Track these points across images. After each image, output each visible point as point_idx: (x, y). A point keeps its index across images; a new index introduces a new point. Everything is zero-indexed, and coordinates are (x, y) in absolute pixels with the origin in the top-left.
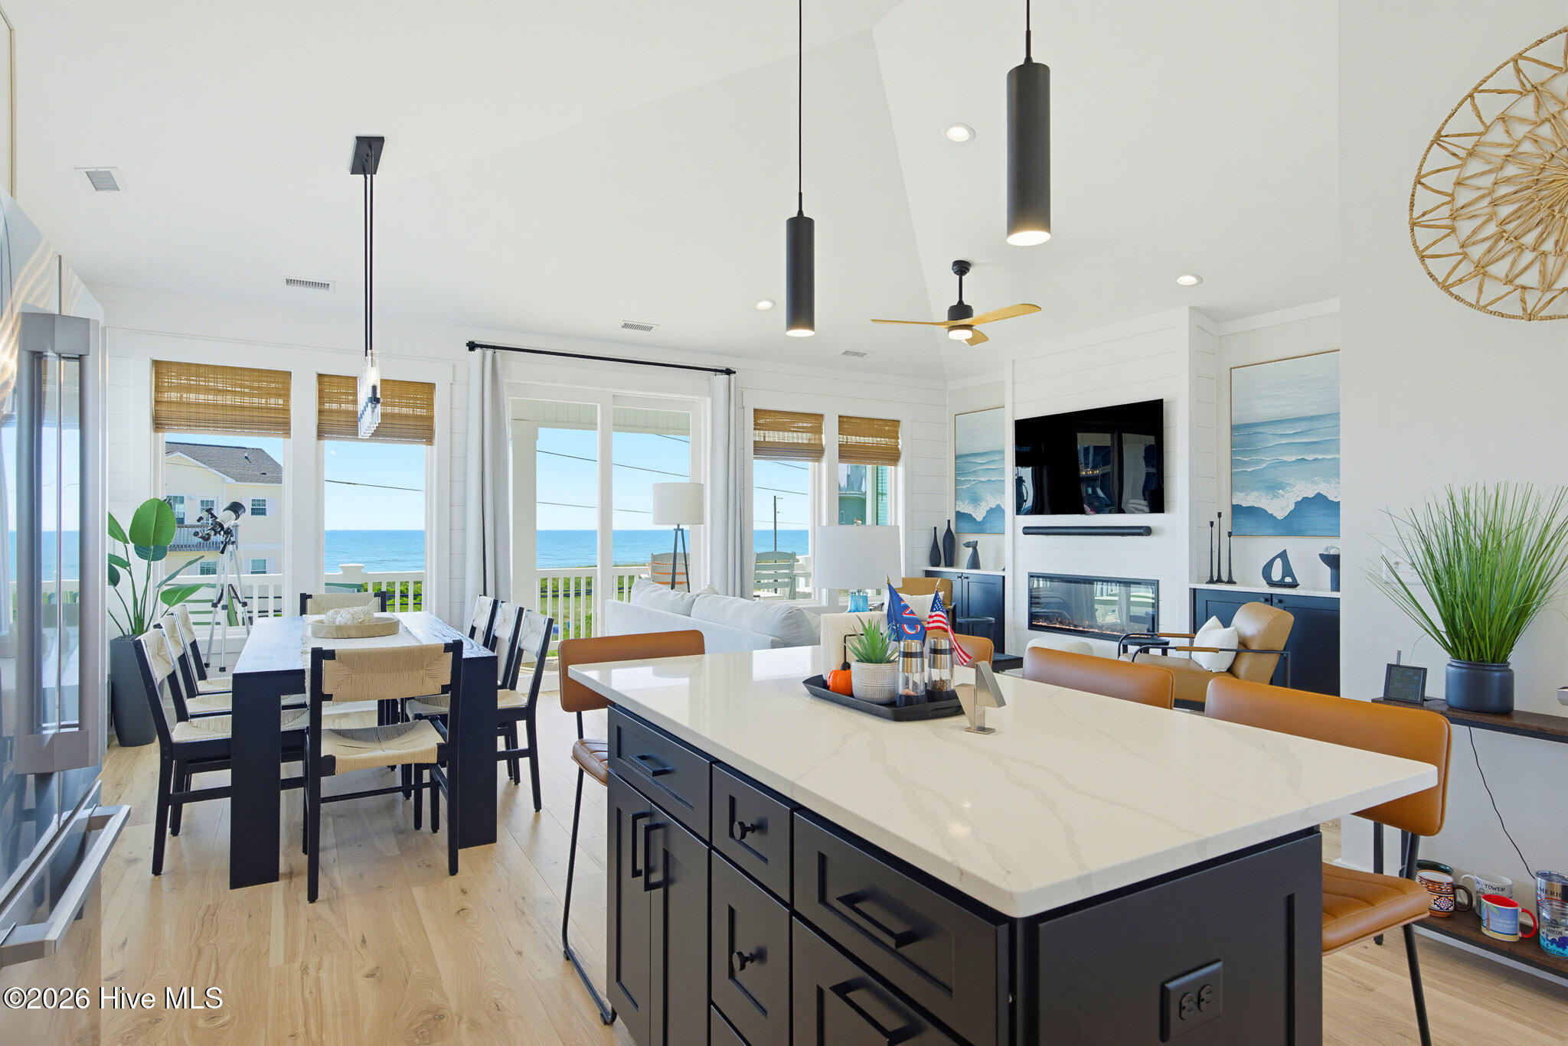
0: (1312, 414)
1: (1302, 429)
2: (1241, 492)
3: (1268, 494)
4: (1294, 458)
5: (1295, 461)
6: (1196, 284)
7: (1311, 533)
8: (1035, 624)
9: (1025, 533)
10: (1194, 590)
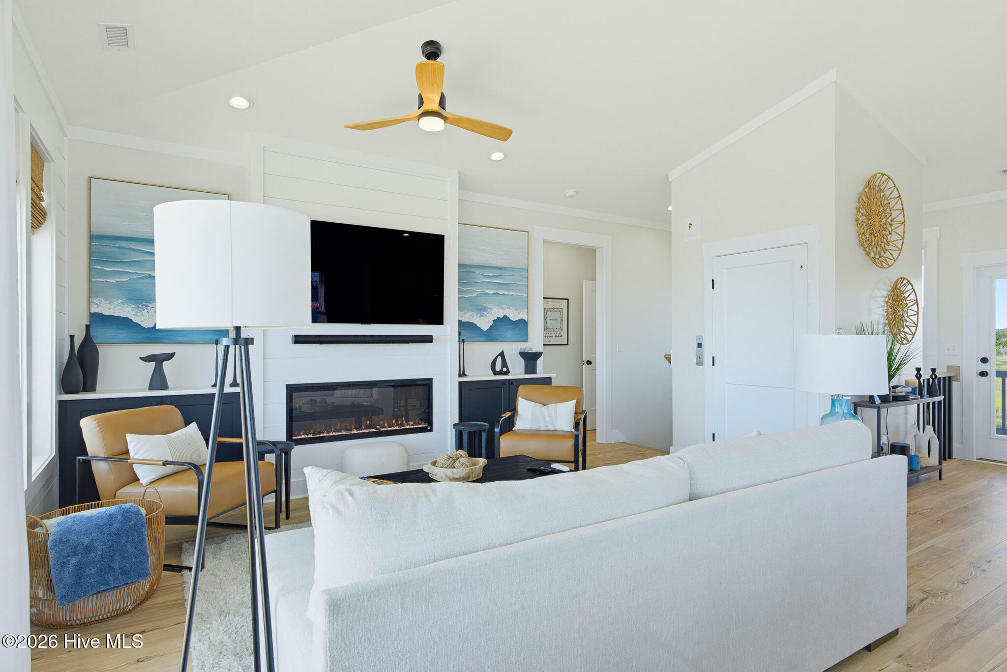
0: (502, 266)
6: (502, 159)
8: (295, 438)
9: (296, 342)
10: (460, 383)
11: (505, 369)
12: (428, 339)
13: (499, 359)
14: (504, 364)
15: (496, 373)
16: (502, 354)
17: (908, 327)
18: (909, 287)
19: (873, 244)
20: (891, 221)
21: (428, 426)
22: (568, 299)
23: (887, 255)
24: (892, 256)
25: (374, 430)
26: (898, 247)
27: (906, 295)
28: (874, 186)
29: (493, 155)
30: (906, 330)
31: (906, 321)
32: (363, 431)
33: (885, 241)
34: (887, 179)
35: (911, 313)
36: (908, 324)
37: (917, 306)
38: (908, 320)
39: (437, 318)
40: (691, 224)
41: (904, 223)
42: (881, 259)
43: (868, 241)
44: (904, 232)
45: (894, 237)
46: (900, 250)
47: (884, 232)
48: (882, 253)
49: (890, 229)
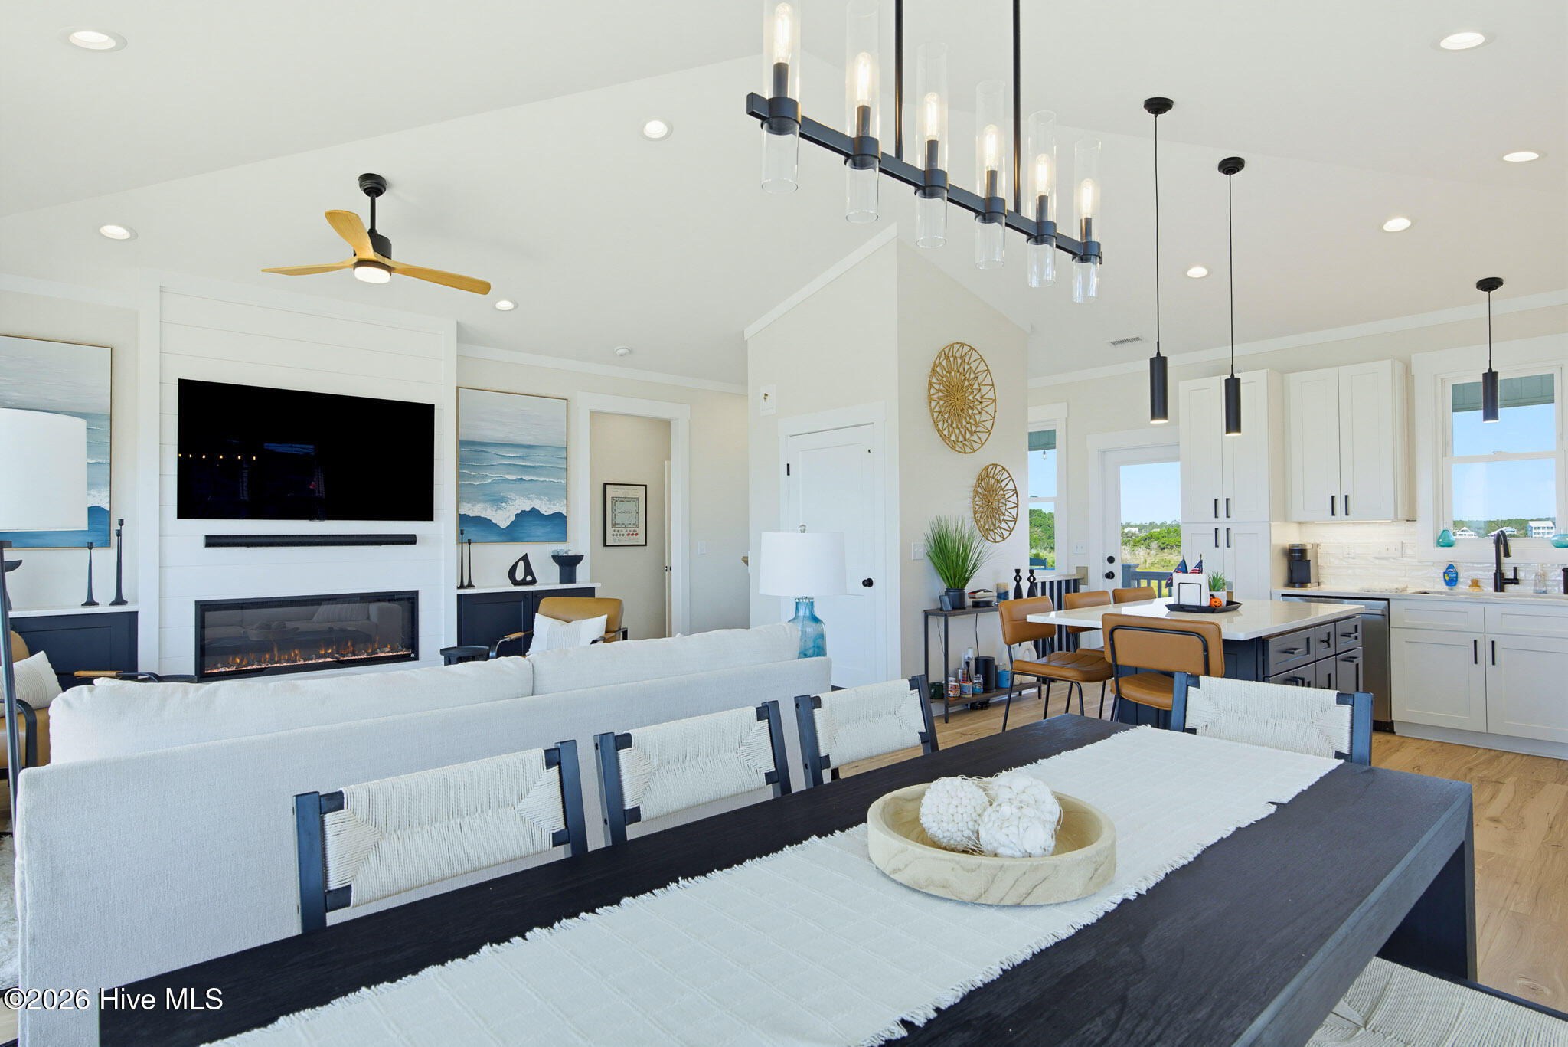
0: (528, 443)
1: (522, 454)
2: (468, 503)
3: (492, 506)
4: (514, 478)
5: (515, 480)
6: (513, 309)
7: (526, 540)
8: (209, 672)
9: (208, 545)
10: (459, 596)
11: (529, 578)
12: (410, 540)
13: (521, 564)
14: (528, 570)
15: (516, 583)
16: (525, 558)
17: (1005, 521)
18: (1006, 475)
19: (954, 425)
20: (982, 397)
21: (413, 652)
22: (646, 486)
23: (975, 437)
24: (980, 439)
25: (330, 660)
26: (987, 429)
27: (1003, 484)
28: (955, 358)
29: (499, 303)
30: (1004, 525)
31: (1005, 515)
32: (314, 661)
33: (972, 421)
34: (969, 350)
35: (1009, 505)
36: (1006, 518)
37: (1017, 496)
38: (1007, 513)
39: (425, 512)
40: (766, 395)
41: (994, 401)
42: (966, 443)
43: (947, 422)
44: (995, 411)
45: (984, 416)
46: (990, 432)
47: (970, 411)
48: (968, 435)
49: (979, 407)
